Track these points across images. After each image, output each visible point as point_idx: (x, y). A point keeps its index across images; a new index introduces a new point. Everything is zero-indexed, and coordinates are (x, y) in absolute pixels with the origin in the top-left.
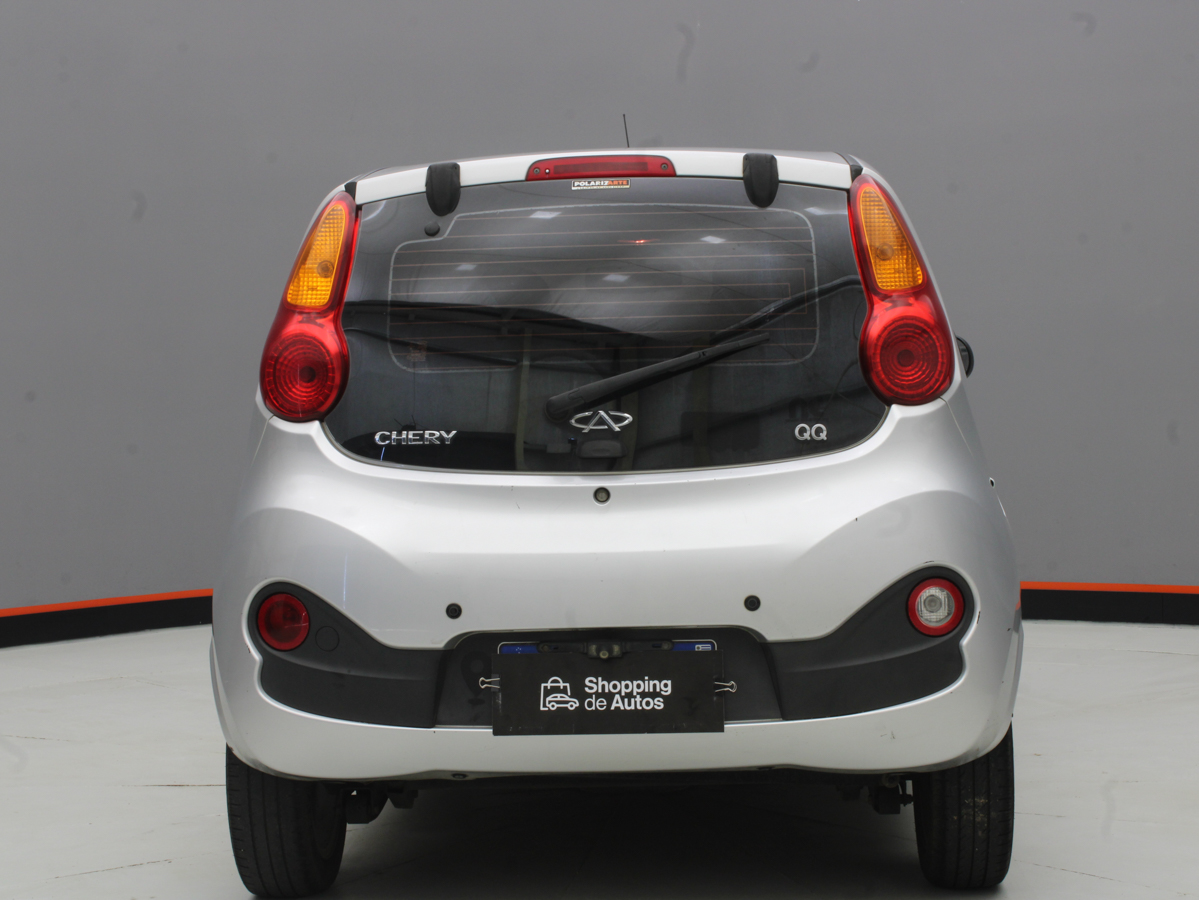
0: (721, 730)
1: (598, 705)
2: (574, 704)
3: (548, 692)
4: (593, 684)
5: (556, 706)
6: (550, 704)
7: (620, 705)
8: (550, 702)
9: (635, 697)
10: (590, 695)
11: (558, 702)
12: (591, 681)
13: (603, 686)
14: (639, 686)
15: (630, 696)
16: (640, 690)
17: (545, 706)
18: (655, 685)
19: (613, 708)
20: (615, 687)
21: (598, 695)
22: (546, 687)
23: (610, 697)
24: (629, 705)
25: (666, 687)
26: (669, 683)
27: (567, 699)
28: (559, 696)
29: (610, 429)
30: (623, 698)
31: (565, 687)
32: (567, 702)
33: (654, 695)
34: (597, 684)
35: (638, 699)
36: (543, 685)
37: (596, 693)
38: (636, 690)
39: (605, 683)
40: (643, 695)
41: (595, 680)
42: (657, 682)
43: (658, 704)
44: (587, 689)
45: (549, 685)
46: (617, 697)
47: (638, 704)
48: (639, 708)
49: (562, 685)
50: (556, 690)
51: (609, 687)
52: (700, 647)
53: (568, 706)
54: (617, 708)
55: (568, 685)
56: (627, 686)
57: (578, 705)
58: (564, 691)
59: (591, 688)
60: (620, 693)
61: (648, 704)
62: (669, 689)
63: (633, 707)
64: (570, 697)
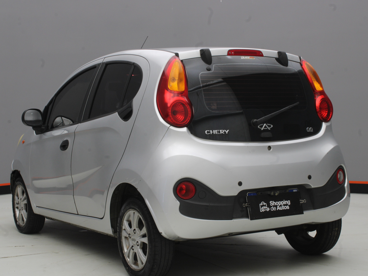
0: (303, 213)
1: (274, 209)
2: (268, 209)
3: (262, 206)
4: (272, 203)
5: (264, 210)
6: (262, 210)
7: (279, 208)
8: (262, 209)
9: (282, 206)
10: (272, 206)
11: (264, 209)
12: (271, 202)
13: (274, 203)
14: (283, 203)
15: (281, 206)
16: (283, 204)
17: (261, 211)
18: (286, 202)
19: (277, 210)
20: (277, 203)
21: (274, 206)
22: (261, 205)
23: (276, 206)
24: (281, 208)
25: (289, 202)
26: (289, 201)
27: (266, 208)
28: (264, 207)
29: (268, 129)
30: (279, 206)
31: (265, 204)
32: (266, 209)
33: (287, 205)
34: (273, 203)
35: (283, 206)
36: (260, 204)
37: (273, 206)
38: (282, 204)
39: (275, 202)
40: (284, 205)
41: (272, 202)
42: (286, 201)
43: (288, 207)
44: (271, 205)
45: (261, 204)
46: (278, 206)
47: (283, 208)
48: (284, 209)
49: (264, 204)
50: (263, 206)
51: (276, 204)
52: (294, 191)
53: (267, 210)
54: (279, 209)
55: (266, 204)
56: (280, 203)
57: (269, 209)
58: (265, 206)
59: (272, 204)
60: (278, 205)
61: (285, 208)
62: (290, 203)
63: (282, 209)
64: (267, 207)
